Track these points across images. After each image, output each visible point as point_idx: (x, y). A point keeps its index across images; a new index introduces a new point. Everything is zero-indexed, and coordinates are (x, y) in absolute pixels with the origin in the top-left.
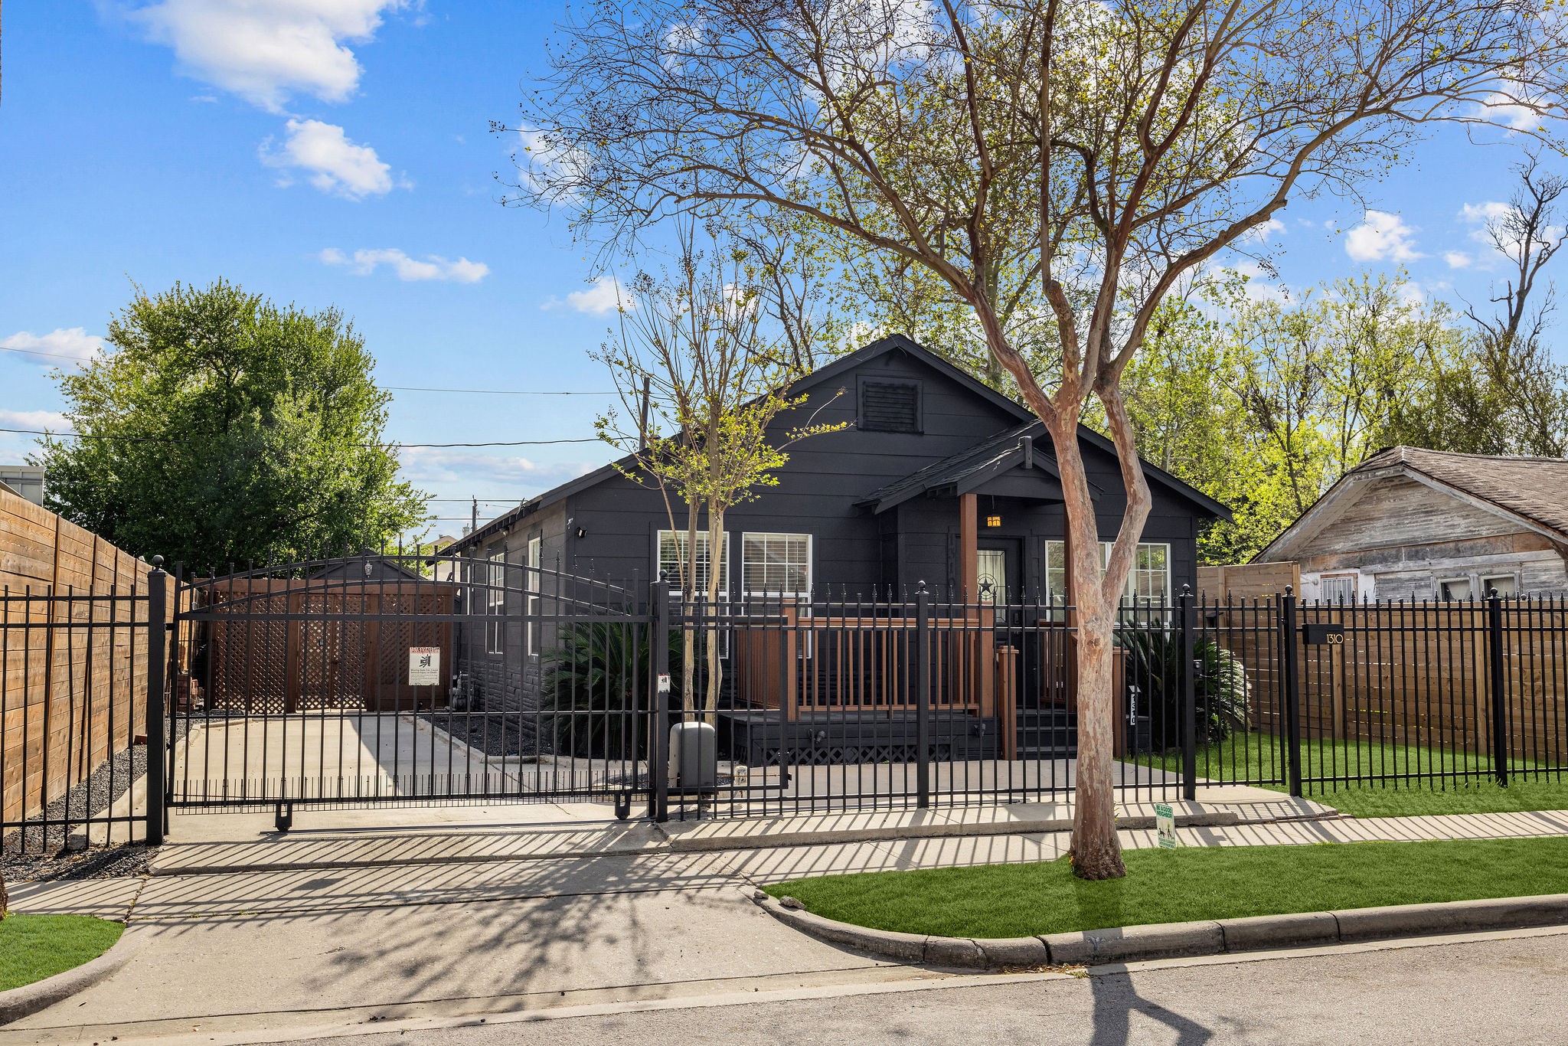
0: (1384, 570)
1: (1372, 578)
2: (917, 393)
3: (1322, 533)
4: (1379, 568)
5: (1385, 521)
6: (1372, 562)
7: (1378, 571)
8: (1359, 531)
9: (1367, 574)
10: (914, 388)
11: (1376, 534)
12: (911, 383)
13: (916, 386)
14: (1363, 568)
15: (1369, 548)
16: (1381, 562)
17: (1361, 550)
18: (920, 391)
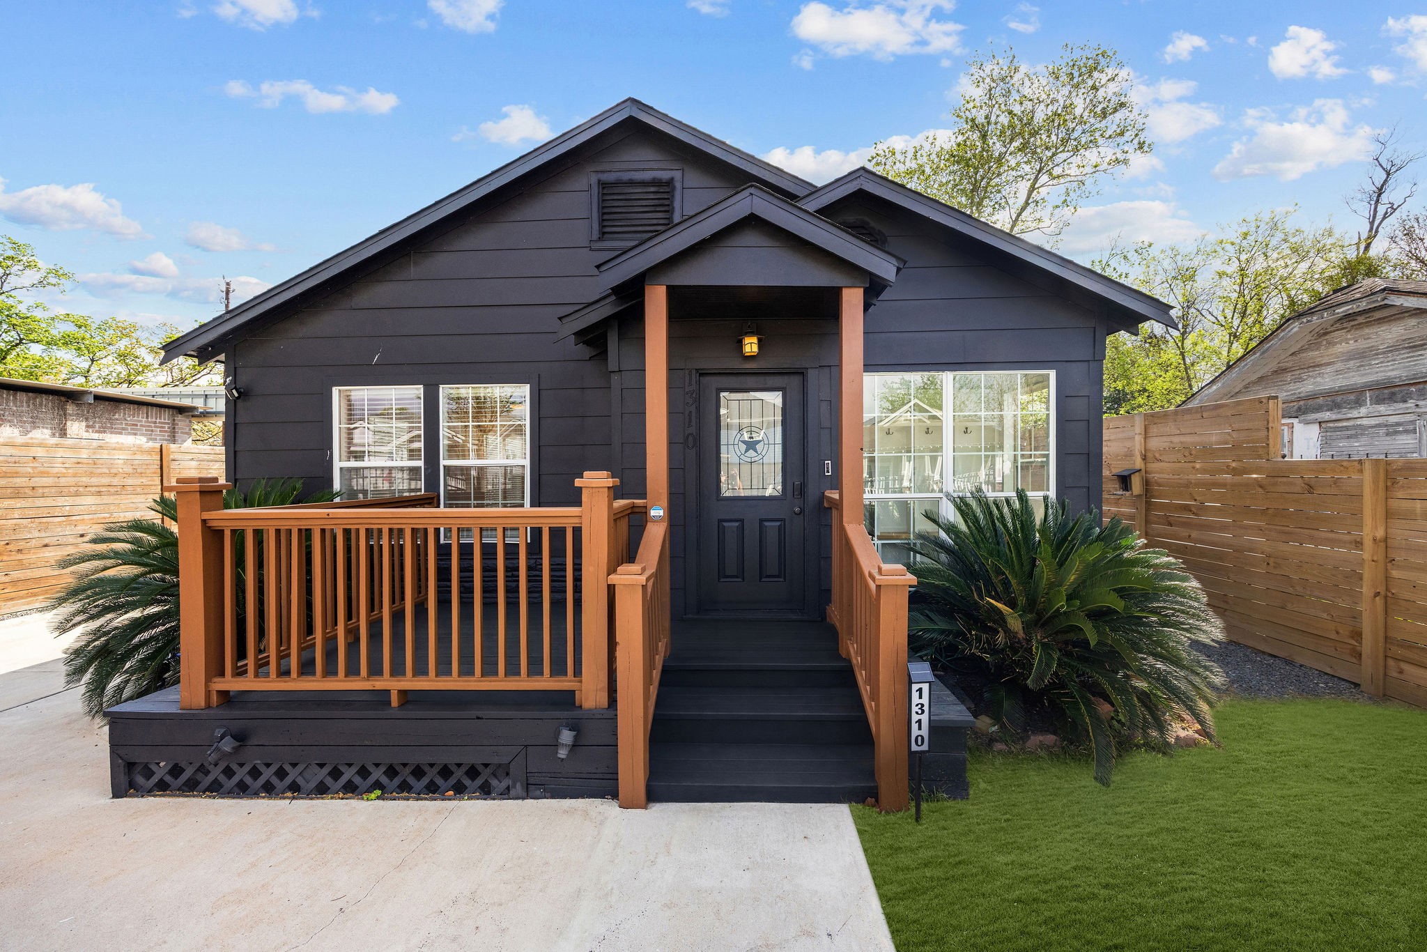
0: (1334, 417)
1: (1316, 427)
2: (674, 188)
3: (1246, 387)
4: (1327, 415)
5: (1339, 366)
6: (1318, 409)
7: (1326, 418)
8: (1300, 380)
9: (1308, 423)
10: (670, 183)
11: (1327, 381)
12: (665, 175)
13: (672, 179)
14: (1302, 418)
15: (1313, 396)
16: (1328, 410)
17: (1300, 399)
18: (678, 185)
